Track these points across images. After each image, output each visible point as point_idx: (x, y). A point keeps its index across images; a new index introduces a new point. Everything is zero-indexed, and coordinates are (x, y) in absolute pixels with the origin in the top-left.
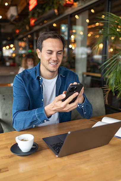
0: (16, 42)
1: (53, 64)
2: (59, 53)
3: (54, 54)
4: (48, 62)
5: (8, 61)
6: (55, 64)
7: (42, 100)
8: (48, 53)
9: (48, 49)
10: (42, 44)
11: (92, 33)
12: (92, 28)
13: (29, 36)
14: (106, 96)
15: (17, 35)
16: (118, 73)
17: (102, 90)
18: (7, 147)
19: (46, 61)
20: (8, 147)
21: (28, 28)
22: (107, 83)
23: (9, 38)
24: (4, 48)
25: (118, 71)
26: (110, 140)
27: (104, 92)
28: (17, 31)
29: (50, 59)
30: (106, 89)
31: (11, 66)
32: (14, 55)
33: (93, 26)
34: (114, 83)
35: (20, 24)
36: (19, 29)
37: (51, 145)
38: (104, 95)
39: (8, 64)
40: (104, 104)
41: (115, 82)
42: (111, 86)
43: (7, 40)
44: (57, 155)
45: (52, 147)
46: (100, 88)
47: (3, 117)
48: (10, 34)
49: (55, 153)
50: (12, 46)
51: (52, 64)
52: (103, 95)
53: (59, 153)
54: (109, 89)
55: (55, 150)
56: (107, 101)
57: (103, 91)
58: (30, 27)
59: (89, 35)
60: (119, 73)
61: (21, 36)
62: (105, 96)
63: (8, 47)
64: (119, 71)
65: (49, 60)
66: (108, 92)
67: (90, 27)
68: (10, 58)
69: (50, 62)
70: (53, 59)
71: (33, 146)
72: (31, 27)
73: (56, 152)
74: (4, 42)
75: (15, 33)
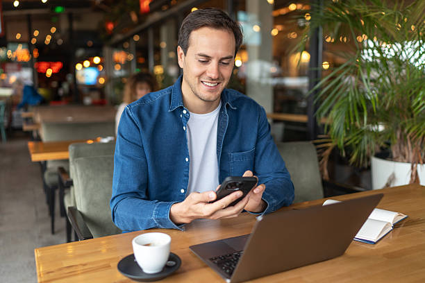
0: (106, 50)
1: (209, 84)
2: (224, 61)
3: (214, 63)
4: (199, 79)
5: (88, 95)
6: (212, 85)
7: (187, 160)
8: (199, 61)
9: (199, 52)
10: (188, 39)
11: (280, 27)
12: (281, 16)
13: (137, 38)
14: (323, 160)
15: (111, 35)
16: (351, 105)
17: (314, 148)
18: (108, 267)
19: (193, 77)
20: (110, 266)
21: (134, 17)
22: (325, 130)
23: (90, 43)
24: (79, 67)
25: (350, 99)
26: (347, 247)
27: (320, 151)
28: (110, 26)
29: (204, 73)
30: (325, 145)
31: (94, 104)
32: (102, 81)
33: (283, 11)
34: (342, 127)
35: (116, 10)
36: (114, 22)
37: (211, 259)
38: (320, 159)
39: (88, 101)
40: (320, 180)
41: (345, 124)
42: (335, 137)
43: (85, 47)
44: (229, 278)
45: (214, 263)
46: (311, 142)
47: (88, 209)
48: (93, 34)
49: (222, 274)
50: (97, 60)
51: (207, 84)
52: (316, 159)
53: (234, 274)
54: (329, 145)
55: (222, 268)
56: (326, 172)
57: (318, 149)
58: (139, 16)
59: (275, 32)
60: (353, 105)
61: (119, 37)
62: (321, 162)
63: (87, 63)
64: (352, 100)
65: (200, 76)
66: (328, 152)
67: (276, 13)
68: (93, 88)
69: (203, 80)
70: (208, 74)
71: (169, 260)
72: (143, 16)
73: (226, 272)
74: (80, 52)
75: (104, 30)
